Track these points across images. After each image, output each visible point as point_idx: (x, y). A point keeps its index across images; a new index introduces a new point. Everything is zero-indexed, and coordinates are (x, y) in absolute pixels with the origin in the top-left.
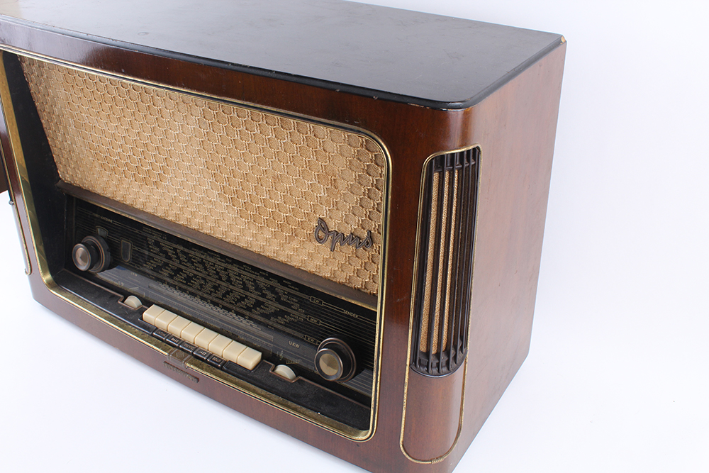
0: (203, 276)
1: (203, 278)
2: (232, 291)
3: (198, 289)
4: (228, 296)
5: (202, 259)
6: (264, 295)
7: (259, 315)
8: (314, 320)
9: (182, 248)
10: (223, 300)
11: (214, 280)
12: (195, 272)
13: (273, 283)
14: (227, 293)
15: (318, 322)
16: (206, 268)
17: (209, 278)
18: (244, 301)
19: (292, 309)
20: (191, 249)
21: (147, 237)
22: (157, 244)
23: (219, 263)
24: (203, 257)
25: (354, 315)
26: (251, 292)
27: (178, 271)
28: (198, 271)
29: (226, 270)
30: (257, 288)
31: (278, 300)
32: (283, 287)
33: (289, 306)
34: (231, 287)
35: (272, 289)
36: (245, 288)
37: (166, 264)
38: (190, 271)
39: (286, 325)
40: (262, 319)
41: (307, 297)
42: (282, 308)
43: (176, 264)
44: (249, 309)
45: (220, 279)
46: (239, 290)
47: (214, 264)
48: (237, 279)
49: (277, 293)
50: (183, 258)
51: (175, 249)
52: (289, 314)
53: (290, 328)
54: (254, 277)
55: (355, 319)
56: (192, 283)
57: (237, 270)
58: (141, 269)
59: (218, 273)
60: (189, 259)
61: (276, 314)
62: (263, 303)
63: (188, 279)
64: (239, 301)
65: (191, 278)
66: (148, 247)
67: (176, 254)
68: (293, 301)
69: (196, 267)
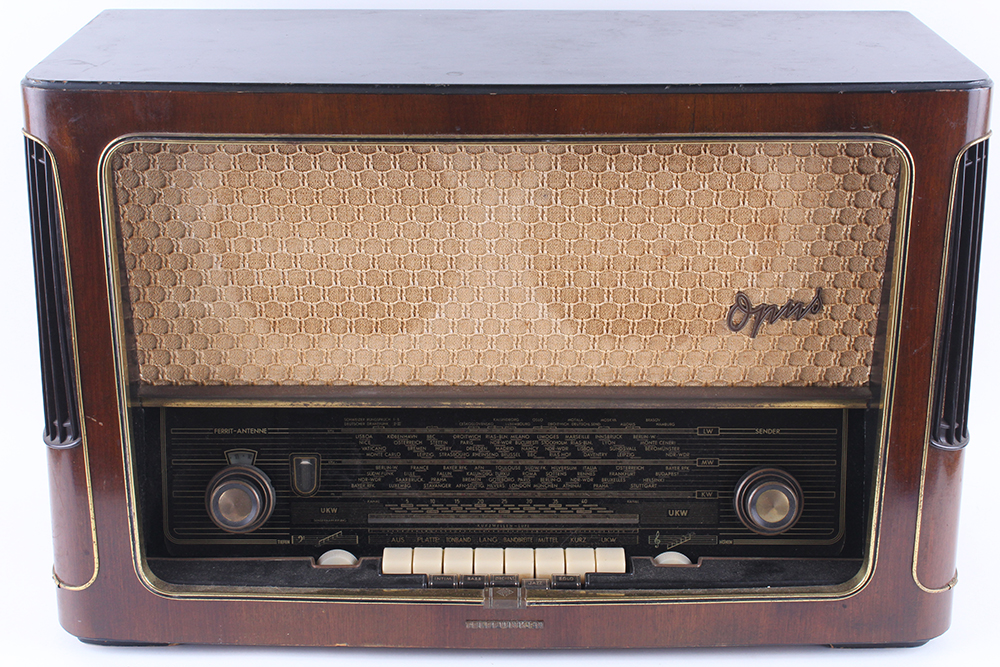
0: (488, 462)
1: (487, 467)
2: (549, 468)
3: (479, 489)
4: (542, 480)
5: (483, 435)
6: (613, 455)
7: (606, 489)
8: (708, 462)
9: (437, 430)
10: (534, 489)
11: (512, 462)
12: (470, 462)
13: (629, 428)
14: (542, 474)
15: (715, 463)
16: (492, 449)
17: (500, 462)
18: (576, 476)
19: (669, 458)
20: (458, 426)
21: (353, 436)
22: (380, 439)
23: (520, 431)
24: (485, 431)
25: (773, 431)
26: (588, 458)
27: (434, 471)
28: (477, 458)
29: (533, 437)
30: (598, 446)
31: (641, 453)
32: (644, 431)
33: (661, 455)
34: (547, 462)
35: (628, 440)
36: (576, 454)
37: (403, 470)
38: (458, 462)
39: (660, 487)
40: (615, 494)
41: (690, 431)
42: (649, 462)
43: (428, 461)
44: (586, 486)
45: (524, 456)
46: (561, 463)
47: (509, 435)
48: (557, 446)
49: (636, 443)
50: (440, 446)
51: (422, 437)
52: (662, 468)
53: (670, 489)
54: (590, 431)
55: (777, 436)
56: (466, 483)
57: (555, 430)
58: (346, 494)
59: (518, 448)
60: (455, 444)
61: (639, 477)
62: (612, 468)
63: (456, 479)
64: (565, 479)
65: (463, 474)
66: (361, 451)
67: (426, 444)
68: (667, 446)
69: (471, 452)
